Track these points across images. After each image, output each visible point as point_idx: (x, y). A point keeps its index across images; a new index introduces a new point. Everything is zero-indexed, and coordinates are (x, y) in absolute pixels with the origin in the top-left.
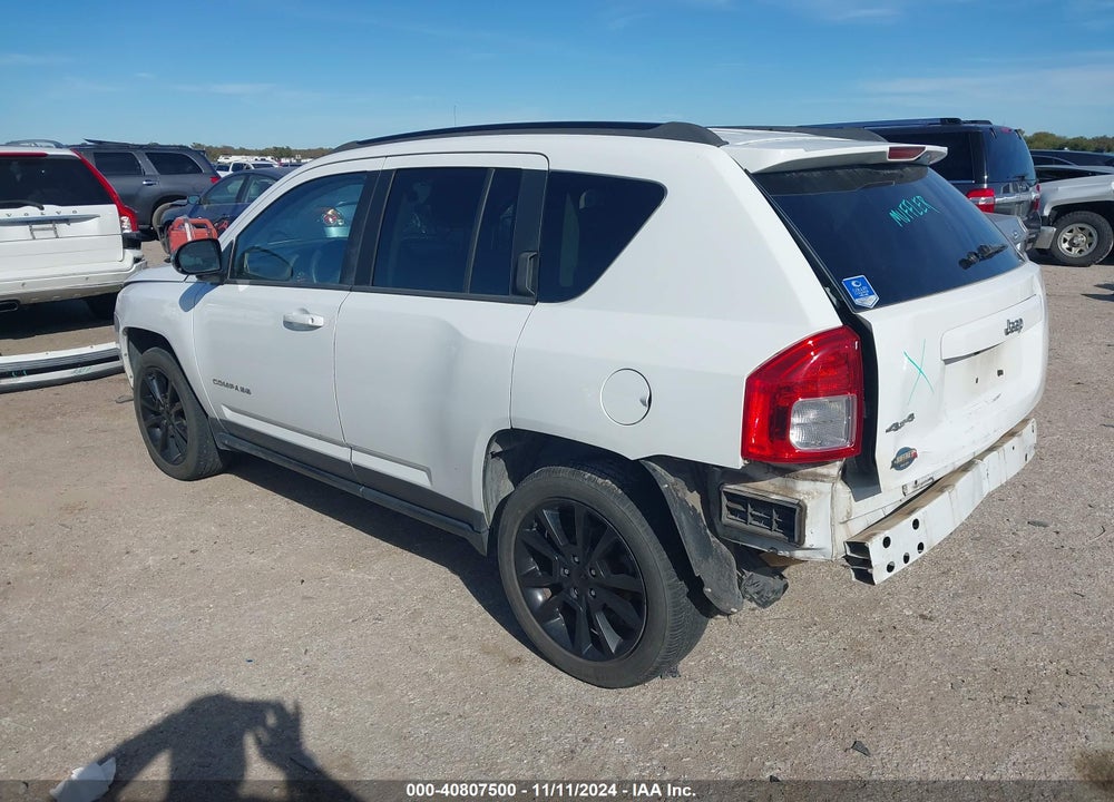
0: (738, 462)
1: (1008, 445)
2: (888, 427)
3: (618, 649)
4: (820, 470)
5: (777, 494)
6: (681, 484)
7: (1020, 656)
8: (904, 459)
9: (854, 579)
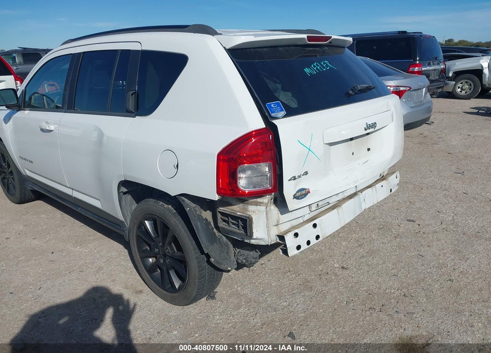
0: (216, 197)
1: (378, 185)
2: (289, 179)
3: (180, 287)
4: (259, 200)
5: (240, 212)
6: (198, 208)
7: (384, 287)
8: (302, 194)
9: (281, 253)
